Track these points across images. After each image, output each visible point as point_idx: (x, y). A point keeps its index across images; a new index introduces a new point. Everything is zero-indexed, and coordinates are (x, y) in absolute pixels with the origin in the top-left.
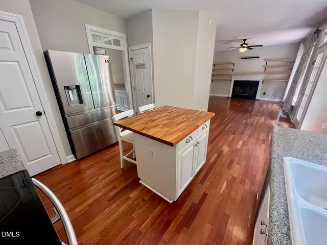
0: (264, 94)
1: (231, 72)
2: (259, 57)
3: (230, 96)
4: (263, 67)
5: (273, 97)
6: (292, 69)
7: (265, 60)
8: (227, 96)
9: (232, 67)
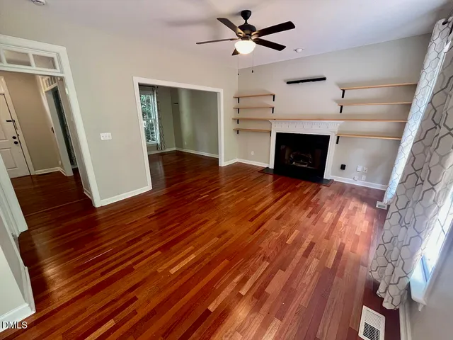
0: (343, 167)
1: (268, 114)
2: (324, 79)
3: (272, 166)
4: (337, 101)
5: (364, 177)
6: (408, 107)
7: (339, 85)
8: (265, 166)
9: (269, 102)
